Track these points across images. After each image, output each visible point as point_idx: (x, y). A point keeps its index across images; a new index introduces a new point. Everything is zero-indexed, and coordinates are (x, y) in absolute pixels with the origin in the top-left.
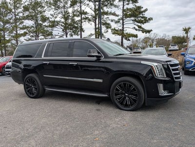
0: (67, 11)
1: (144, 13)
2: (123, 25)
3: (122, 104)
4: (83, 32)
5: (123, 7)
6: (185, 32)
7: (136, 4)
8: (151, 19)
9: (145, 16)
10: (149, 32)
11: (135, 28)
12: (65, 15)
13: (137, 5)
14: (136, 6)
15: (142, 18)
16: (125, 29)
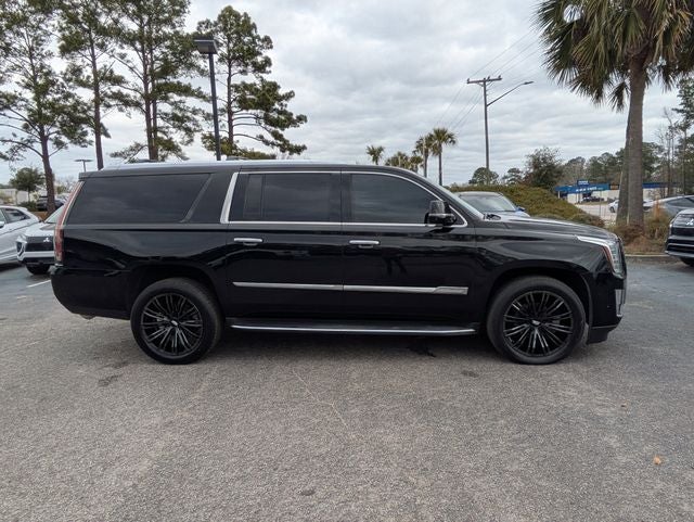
0: (42, 67)
1: (284, 102)
2: (231, 127)
3: (524, 348)
4: (107, 136)
5: (229, 80)
6: (371, 157)
7: (264, 76)
8: (302, 119)
9: (288, 109)
10: (298, 150)
11: (261, 137)
12: (34, 78)
13: (268, 78)
14: (262, 80)
15: (280, 113)
16: (235, 138)
